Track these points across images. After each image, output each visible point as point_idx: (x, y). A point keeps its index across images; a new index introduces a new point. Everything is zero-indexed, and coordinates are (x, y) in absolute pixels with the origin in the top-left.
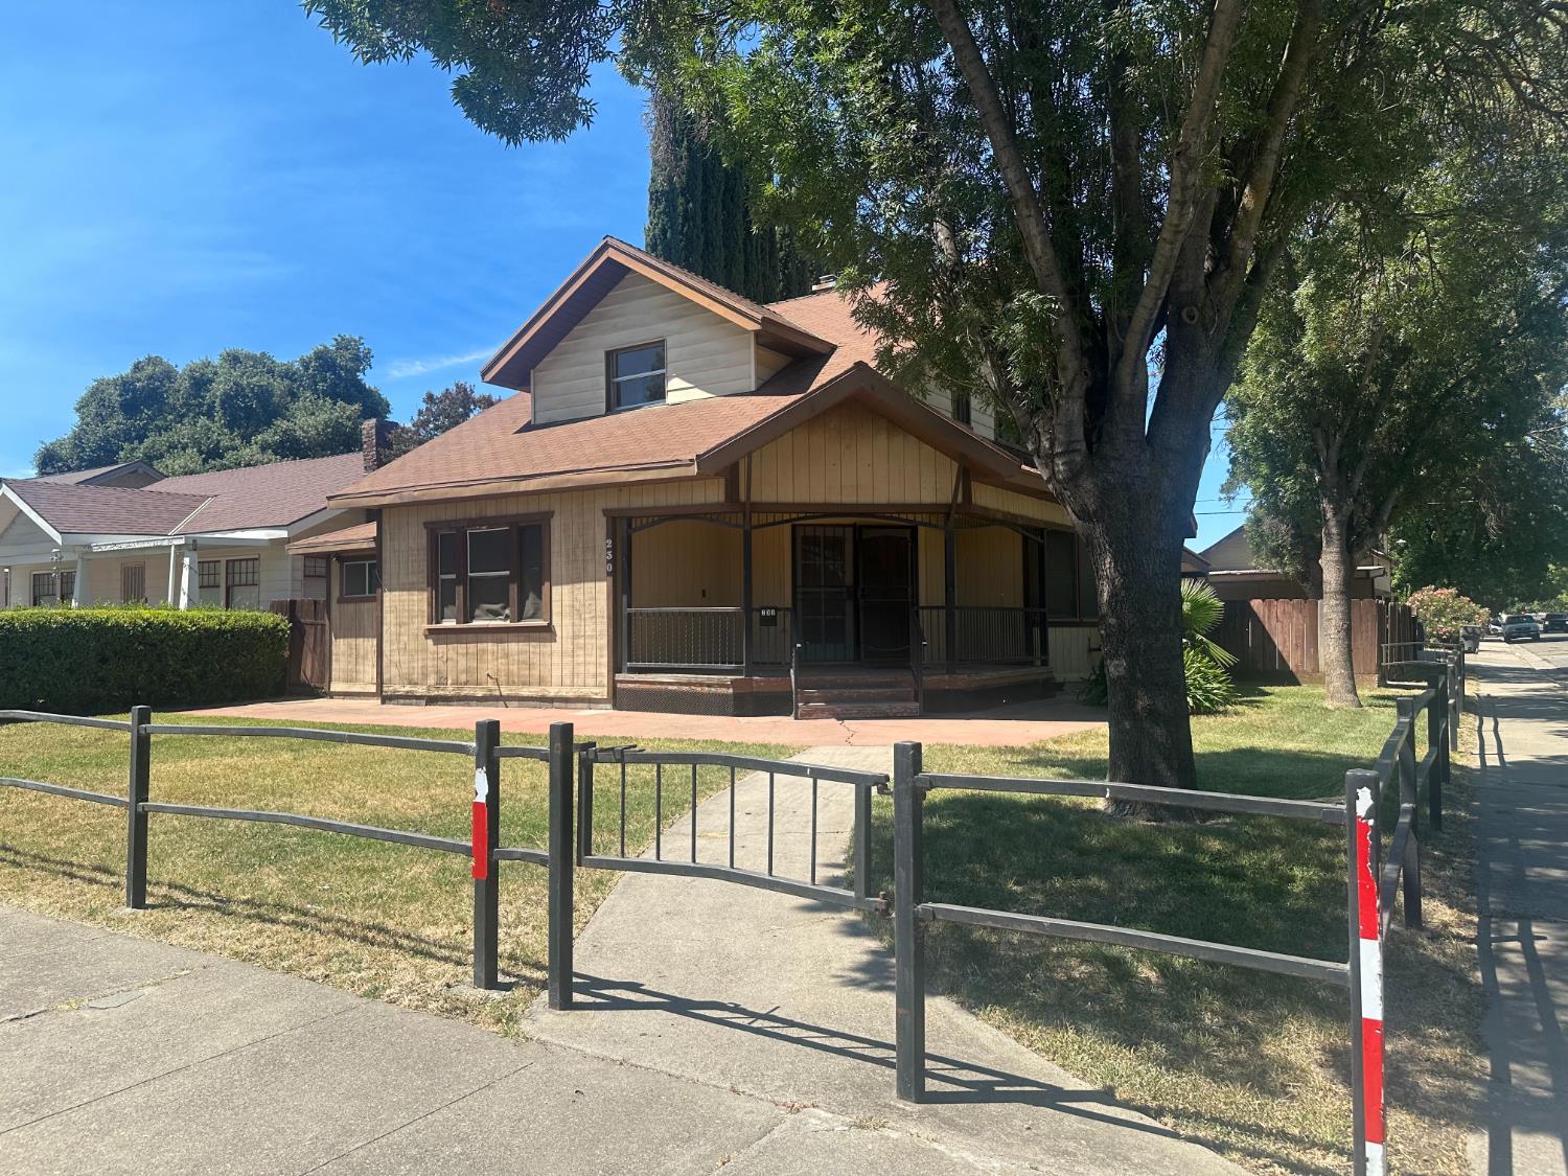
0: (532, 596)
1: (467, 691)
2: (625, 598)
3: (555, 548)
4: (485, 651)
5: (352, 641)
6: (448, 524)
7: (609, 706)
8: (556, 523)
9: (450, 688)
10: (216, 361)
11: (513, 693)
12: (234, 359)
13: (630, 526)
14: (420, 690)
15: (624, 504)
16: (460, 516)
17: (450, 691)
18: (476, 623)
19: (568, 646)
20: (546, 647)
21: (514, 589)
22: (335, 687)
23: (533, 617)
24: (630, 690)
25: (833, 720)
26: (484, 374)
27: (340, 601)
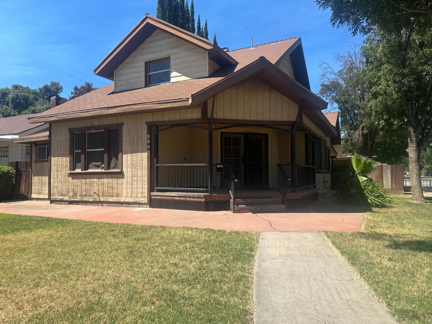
0: (114, 159)
1: (85, 199)
2: (155, 160)
3: (124, 139)
4: (93, 182)
5: (40, 177)
6: (78, 129)
7: (148, 206)
8: (124, 128)
9: (79, 197)
10: (10, 88)
11: (105, 200)
12: (16, 87)
13: (157, 129)
14: (66, 198)
15: (155, 119)
16: (83, 126)
17: (78, 199)
18: (90, 171)
19: (130, 180)
20: (120, 181)
21: (106, 156)
22: (33, 196)
23: (114, 168)
24: (157, 199)
25: (250, 214)
26: (95, 71)
27: (35, 162)
